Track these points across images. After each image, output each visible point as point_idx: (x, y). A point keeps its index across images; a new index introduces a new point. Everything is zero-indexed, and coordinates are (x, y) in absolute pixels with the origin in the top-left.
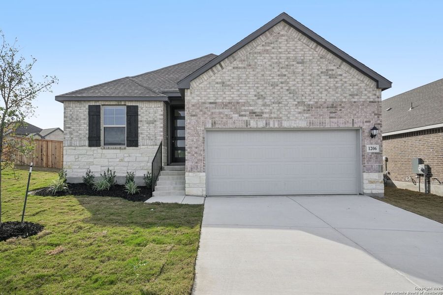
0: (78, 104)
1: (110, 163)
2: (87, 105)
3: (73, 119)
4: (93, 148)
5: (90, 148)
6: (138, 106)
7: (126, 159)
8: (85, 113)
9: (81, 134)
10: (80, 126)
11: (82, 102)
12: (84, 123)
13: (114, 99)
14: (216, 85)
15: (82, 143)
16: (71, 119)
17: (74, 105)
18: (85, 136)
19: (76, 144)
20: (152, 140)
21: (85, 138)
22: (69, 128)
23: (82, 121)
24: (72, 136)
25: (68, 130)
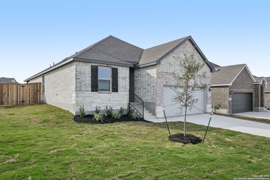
0: (84, 64)
1: (103, 102)
2: (90, 65)
3: (81, 73)
4: (93, 93)
5: (91, 92)
6: (117, 68)
7: (112, 100)
8: (89, 70)
9: (86, 83)
10: (86, 78)
11: (87, 63)
12: (88, 77)
13: (105, 63)
14: (167, 64)
15: (87, 89)
16: (80, 73)
17: (82, 64)
18: (88, 85)
19: (83, 90)
20: (124, 88)
21: (89, 86)
22: (79, 79)
23: (87, 75)
24: (81, 84)
25: (78, 80)
